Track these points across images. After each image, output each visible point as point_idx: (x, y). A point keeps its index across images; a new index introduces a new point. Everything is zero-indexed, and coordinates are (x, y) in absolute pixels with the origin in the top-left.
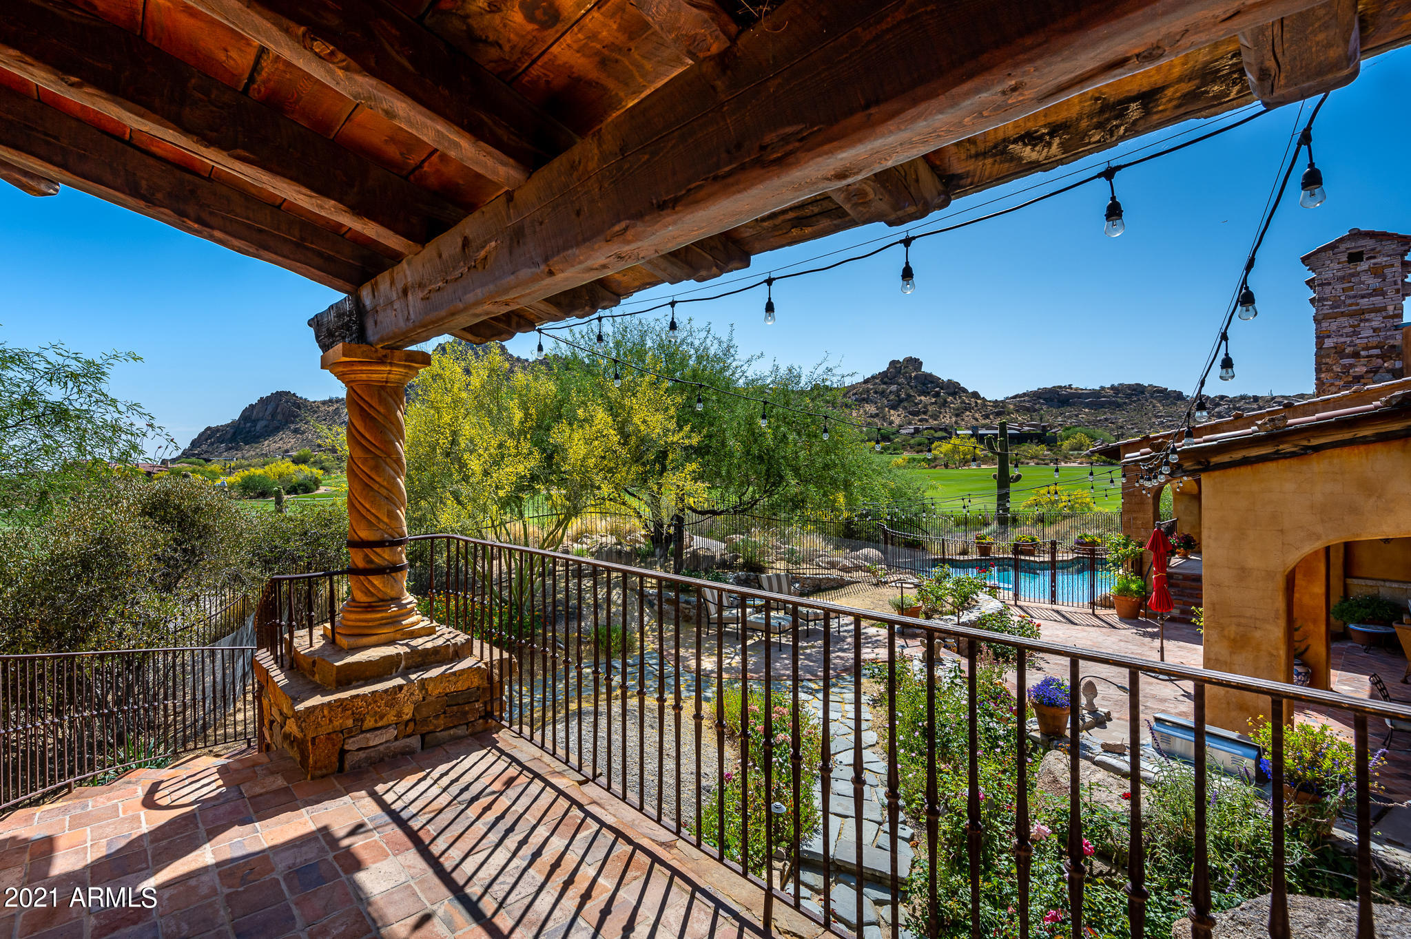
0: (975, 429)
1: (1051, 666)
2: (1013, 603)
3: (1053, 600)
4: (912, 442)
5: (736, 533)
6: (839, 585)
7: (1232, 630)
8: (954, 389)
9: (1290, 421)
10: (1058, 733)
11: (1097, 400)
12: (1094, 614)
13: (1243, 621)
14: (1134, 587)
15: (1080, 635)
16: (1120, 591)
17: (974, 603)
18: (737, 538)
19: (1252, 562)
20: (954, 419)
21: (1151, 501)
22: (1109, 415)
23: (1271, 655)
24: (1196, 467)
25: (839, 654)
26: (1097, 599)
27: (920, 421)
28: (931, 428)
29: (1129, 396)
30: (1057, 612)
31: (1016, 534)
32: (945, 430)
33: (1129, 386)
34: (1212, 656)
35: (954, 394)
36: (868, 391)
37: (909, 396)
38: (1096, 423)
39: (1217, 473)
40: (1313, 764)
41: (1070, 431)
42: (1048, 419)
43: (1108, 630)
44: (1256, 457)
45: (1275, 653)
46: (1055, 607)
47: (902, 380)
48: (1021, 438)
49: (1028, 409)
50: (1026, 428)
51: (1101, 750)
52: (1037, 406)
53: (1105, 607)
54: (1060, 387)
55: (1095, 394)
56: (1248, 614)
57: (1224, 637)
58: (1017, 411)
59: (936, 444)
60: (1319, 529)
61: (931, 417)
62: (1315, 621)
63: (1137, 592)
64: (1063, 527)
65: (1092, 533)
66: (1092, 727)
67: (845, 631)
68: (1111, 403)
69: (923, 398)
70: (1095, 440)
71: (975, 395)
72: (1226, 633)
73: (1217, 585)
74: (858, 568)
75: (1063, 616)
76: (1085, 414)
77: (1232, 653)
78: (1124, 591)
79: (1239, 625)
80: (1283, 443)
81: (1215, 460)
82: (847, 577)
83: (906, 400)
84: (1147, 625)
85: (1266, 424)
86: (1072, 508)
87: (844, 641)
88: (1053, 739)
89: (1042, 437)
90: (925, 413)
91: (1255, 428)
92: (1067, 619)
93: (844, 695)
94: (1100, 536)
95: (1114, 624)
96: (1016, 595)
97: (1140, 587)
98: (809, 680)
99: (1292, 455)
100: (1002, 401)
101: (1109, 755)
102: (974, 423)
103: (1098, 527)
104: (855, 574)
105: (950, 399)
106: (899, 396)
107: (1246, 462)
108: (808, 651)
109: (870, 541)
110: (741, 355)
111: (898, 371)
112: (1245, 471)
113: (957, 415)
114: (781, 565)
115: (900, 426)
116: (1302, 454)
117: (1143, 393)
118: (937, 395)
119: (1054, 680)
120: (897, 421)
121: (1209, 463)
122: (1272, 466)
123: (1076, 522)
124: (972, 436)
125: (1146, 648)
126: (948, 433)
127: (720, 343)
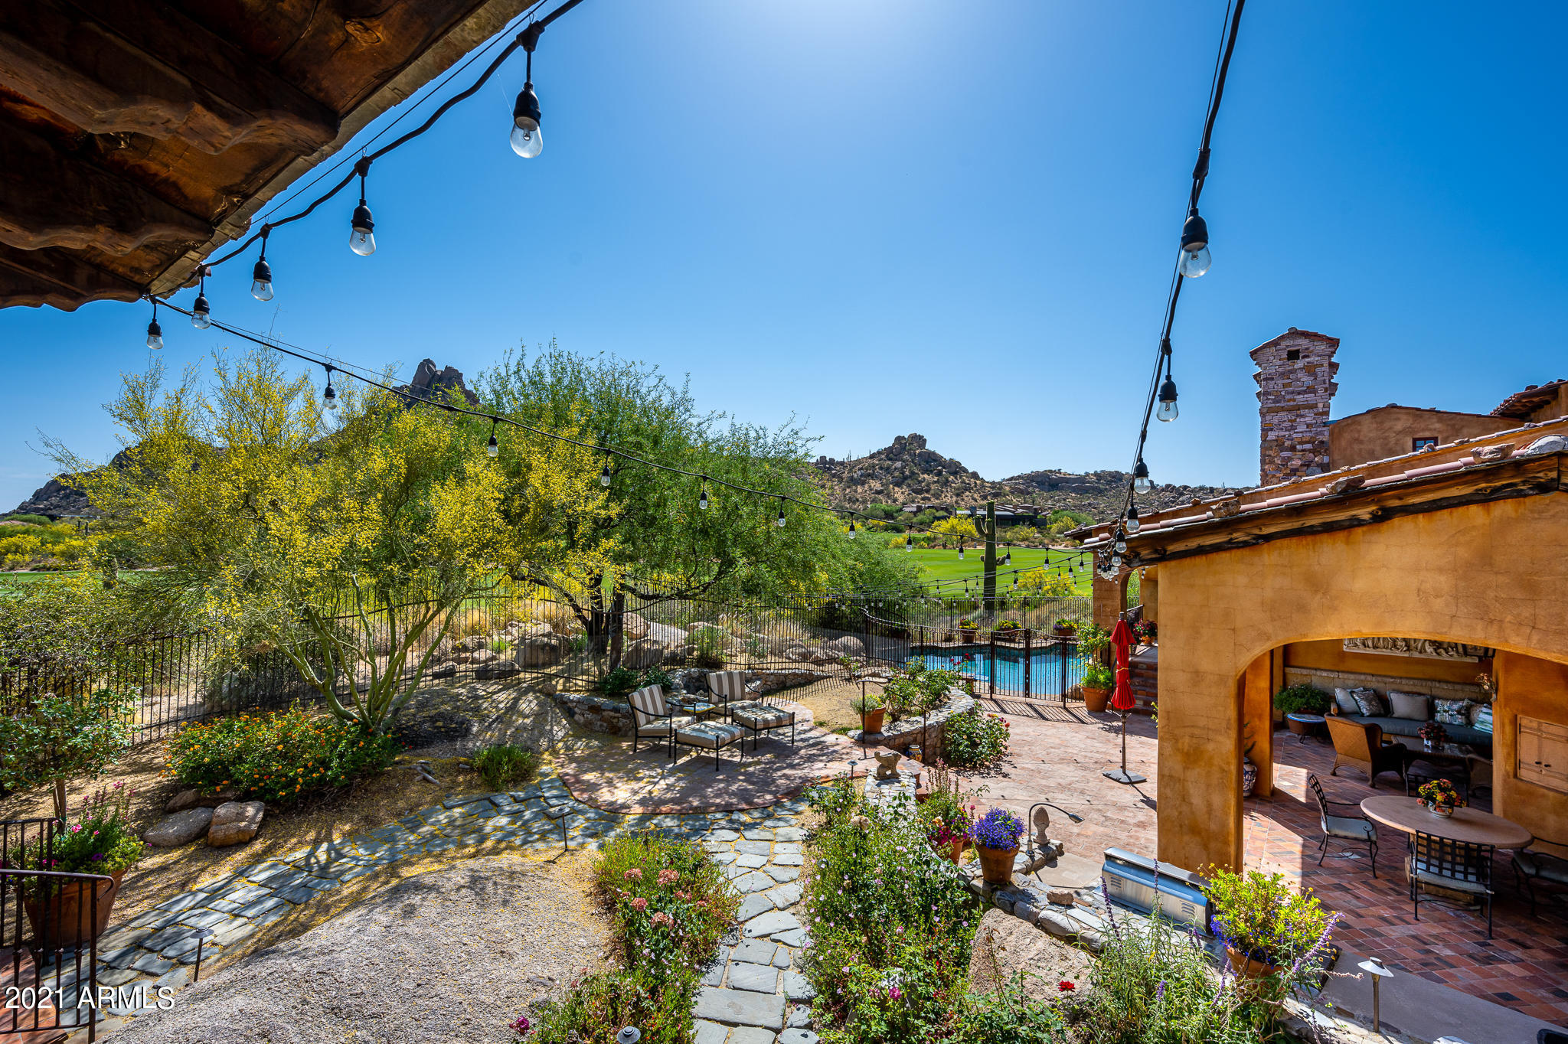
0: (973, 509)
1: (1018, 771)
2: (988, 696)
3: (1027, 695)
4: (914, 520)
5: (699, 620)
6: (807, 680)
7: (1186, 743)
8: (956, 468)
9: (1243, 507)
10: (1002, 880)
11: (1082, 485)
12: (1065, 708)
13: (1197, 732)
14: (1101, 677)
15: (1049, 733)
16: (1089, 682)
17: (946, 700)
18: (701, 625)
19: (1206, 665)
20: (954, 499)
21: (1119, 588)
22: (1092, 501)
23: (1223, 771)
24: (1154, 556)
25: (788, 772)
26: (1068, 690)
27: (923, 499)
28: (933, 507)
29: (1109, 483)
30: (1030, 705)
31: (1001, 619)
32: (946, 509)
33: (1110, 474)
34: (1166, 772)
35: (955, 473)
36: (873, 466)
37: (913, 473)
38: (1081, 508)
39: (1173, 563)
40: (1266, 927)
41: (1058, 515)
42: (1040, 502)
43: (1076, 726)
44: (1211, 545)
45: (1226, 767)
46: (1028, 700)
47: (906, 457)
48: (1014, 521)
49: (1022, 492)
50: (1020, 510)
51: (1046, 902)
52: (1030, 489)
53: (1076, 699)
54: (1051, 471)
55: (1081, 479)
56: (1201, 724)
57: (1178, 750)
58: (1012, 493)
59: (936, 523)
60: (1269, 628)
61: (933, 495)
62: (1260, 717)
63: (1105, 684)
64: (1044, 611)
65: (1069, 618)
66: (1041, 867)
67: (802, 740)
68: (1094, 489)
69: (926, 476)
70: (1080, 523)
71: (975, 475)
72: (1180, 746)
73: (1172, 691)
74: (831, 660)
75: (1036, 711)
76: (1072, 498)
77: (1186, 768)
78: (1093, 682)
79: (1192, 736)
80: (1236, 531)
81: (1172, 548)
82: (817, 671)
83: (910, 477)
84: (1113, 718)
85: (1220, 509)
86: (1054, 591)
87: (796, 753)
88: (996, 889)
89: (1034, 520)
90: (928, 491)
91: (1210, 513)
92: (1039, 714)
93: (778, 830)
94: (1077, 622)
95: (1083, 718)
96: (992, 689)
97: (1107, 678)
98: (742, 811)
99: (1245, 545)
100: (999, 483)
101: (1055, 908)
102: (973, 503)
103: (1074, 612)
104: (827, 667)
105: (951, 478)
106: (903, 473)
107: (1201, 551)
108: (751, 769)
109: (851, 628)
110: (700, 411)
111: (903, 448)
112: (1201, 561)
113: (958, 495)
114: (742, 659)
115: (904, 504)
116: (1254, 544)
117: (1121, 480)
118: (939, 474)
119: (1000, 813)
120: (901, 498)
121: (1165, 551)
122: (1225, 556)
123: (1057, 606)
124: (970, 516)
125: (1111, 746)
126: (949, 511)
127: (674, 394)
